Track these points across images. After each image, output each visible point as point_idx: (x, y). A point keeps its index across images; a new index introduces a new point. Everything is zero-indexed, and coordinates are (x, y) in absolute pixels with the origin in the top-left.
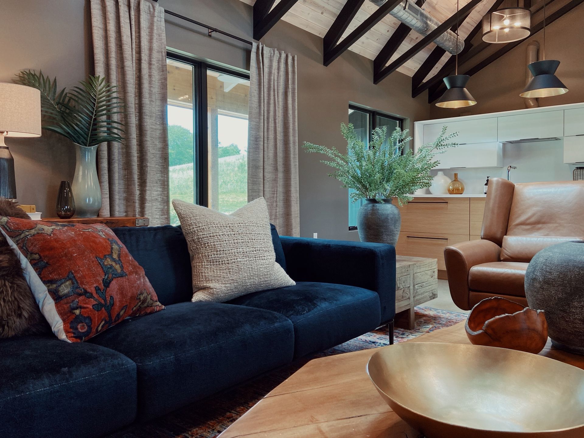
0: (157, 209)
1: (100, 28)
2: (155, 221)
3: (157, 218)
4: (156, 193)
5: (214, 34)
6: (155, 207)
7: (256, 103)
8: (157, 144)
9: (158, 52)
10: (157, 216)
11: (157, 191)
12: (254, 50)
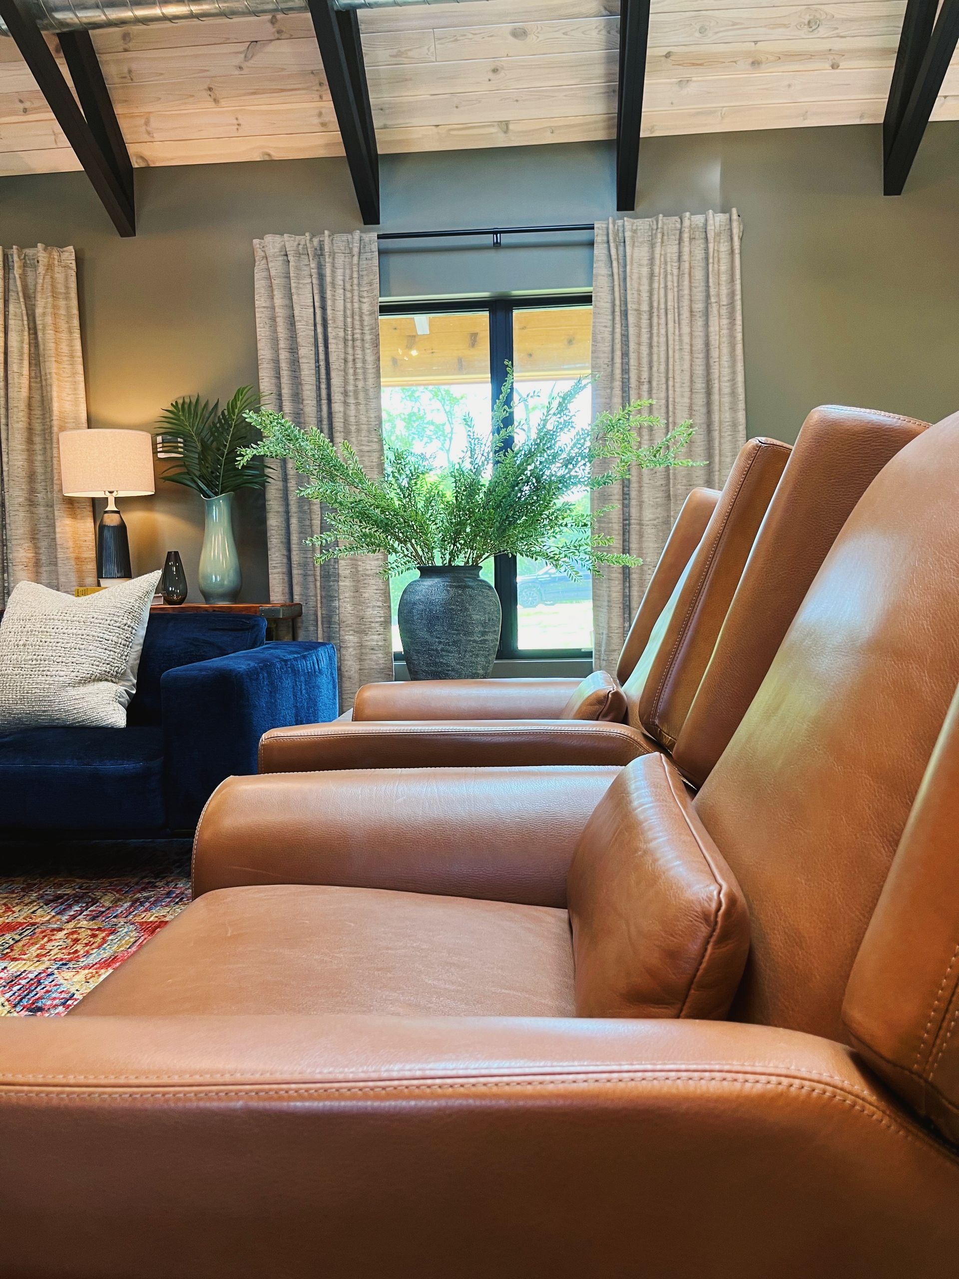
0: (378, 591)
1: (264, 307)
2: (375, 612)
3: (379, 607)
4: (376, 562)
5: (505, 239)
6: (375, 587)
7: (606, 355)
8: (375, 476)
9: (370, 315)
10: (380, 604)
11: (377, 559)
12: (599, 238)
